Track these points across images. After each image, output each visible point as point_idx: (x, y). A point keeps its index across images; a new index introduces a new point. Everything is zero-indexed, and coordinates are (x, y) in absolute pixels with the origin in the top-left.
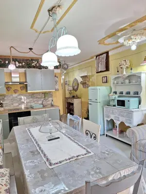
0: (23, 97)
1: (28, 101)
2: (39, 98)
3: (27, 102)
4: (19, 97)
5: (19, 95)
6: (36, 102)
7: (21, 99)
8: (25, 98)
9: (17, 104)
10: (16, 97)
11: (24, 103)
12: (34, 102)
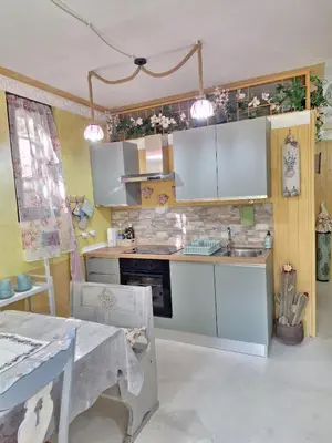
0: (178, 216)
1: (191, 227)
2: (222, 221)
3: (188, 232)
4: (169, 215)
5: (169, 211)
6: (213, 234)
7: (174, 220)
8: (184, 218)
9: (164, 234)
10: (164, 215)
11: (181, 232)
12: (207, 232)
